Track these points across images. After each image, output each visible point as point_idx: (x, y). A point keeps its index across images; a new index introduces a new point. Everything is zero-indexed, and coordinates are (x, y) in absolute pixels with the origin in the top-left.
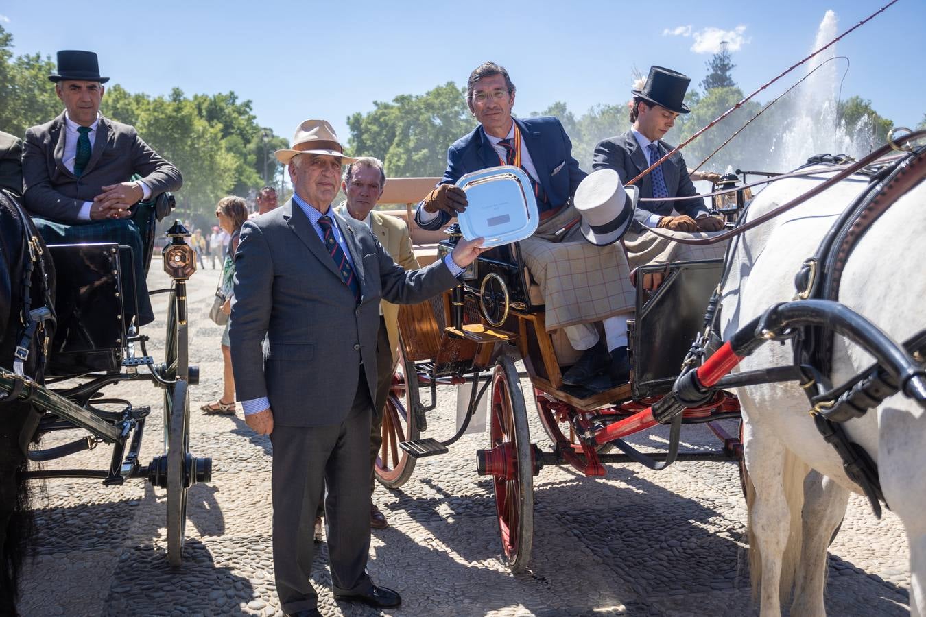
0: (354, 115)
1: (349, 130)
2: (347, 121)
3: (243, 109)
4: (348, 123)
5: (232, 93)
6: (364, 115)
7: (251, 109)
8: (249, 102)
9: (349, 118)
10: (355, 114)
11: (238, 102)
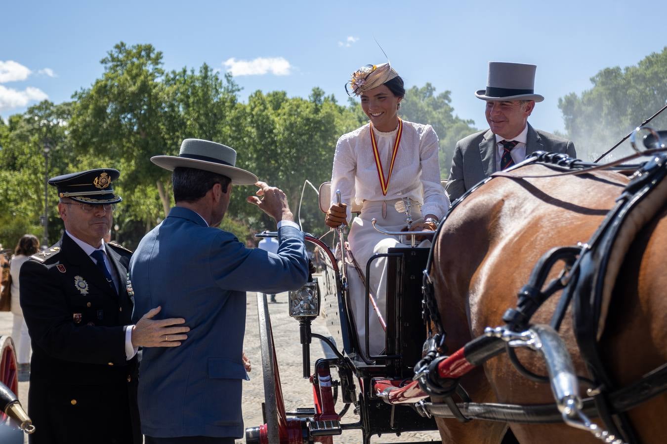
0: (566, 96)
1: (562, 114)
2: (558, 104)
3: (440, 100)
4: (560, 106)
5: (429, 85)
6: (579, 95)
7: (450, 101)
8: (448, 92)
9: (560, 100)
10: (568, 95)
11: (436, 94)
